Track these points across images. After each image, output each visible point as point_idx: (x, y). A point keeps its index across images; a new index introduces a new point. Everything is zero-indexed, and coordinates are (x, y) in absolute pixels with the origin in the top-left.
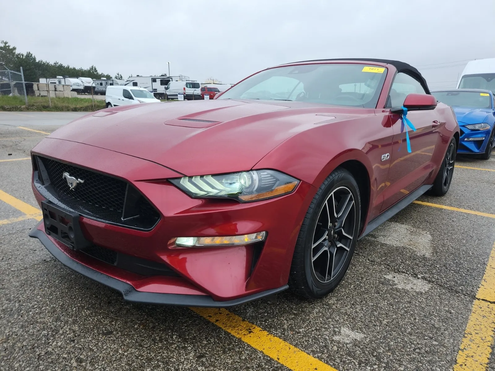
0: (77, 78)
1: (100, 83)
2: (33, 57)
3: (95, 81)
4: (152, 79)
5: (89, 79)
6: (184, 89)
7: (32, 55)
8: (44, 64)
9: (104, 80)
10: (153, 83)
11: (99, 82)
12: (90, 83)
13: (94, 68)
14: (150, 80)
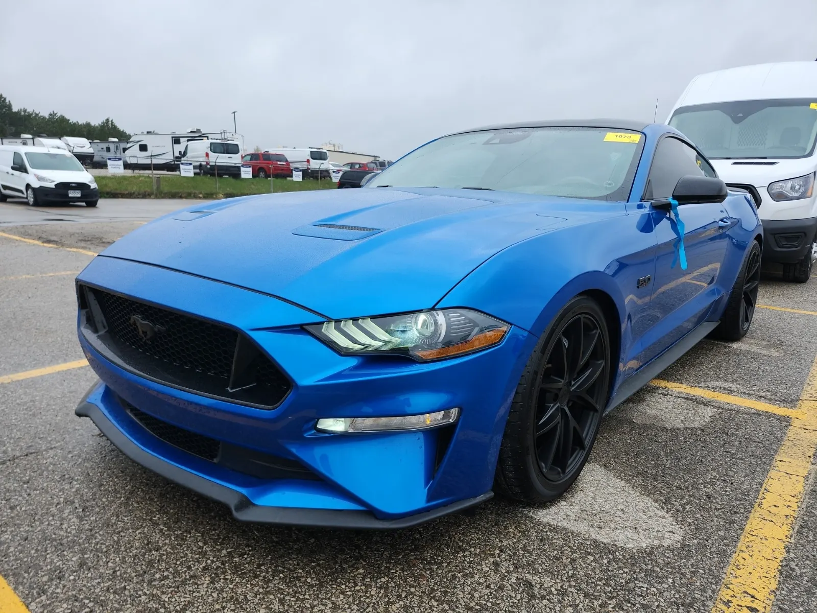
0: (60, 139)
1: (107, 148)
2: (8, 104)
3: (98, 144)
4: (172, 137)
5: (84, 141)
6: (207, 155)
7: (5, 99)
8: (30, 115)
9: (113, 142)
10: (175, 145)
11: (105, 145)
12: (84, 147)
13: (110, 122)
14: (170, 141)
